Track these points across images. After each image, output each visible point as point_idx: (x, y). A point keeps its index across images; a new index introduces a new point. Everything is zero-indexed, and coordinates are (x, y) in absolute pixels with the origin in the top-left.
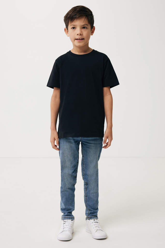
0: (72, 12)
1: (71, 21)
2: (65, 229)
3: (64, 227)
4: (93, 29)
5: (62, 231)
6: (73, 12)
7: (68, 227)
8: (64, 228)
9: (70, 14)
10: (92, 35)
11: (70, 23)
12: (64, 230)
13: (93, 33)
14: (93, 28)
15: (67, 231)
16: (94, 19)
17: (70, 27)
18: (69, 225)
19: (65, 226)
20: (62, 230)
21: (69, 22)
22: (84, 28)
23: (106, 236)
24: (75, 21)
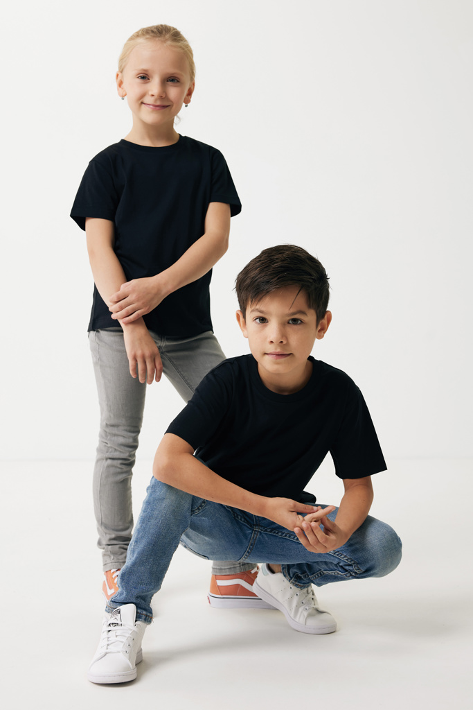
0: (257, 271)
1: (252, 298)
2: (111, 648)
3: (109, 643)
4: (324, 321)
5: (103, 654)
6: (261, 271)
7: (124, 640)
8: (108, 645)
9: (253, 274)
10: (320, 337)
11: (250, 302)
12: (108, 651)
13: (324, 333)
14: (323, 317)
15: (119, 652)
16: (330, 290)
17: (250, 315)
18: (127, 635)
19: (113, 639)
20: (104, 650)
21: (247, 299)
22: (295, 321)
23: (335, 626)
24: (267, 300)
